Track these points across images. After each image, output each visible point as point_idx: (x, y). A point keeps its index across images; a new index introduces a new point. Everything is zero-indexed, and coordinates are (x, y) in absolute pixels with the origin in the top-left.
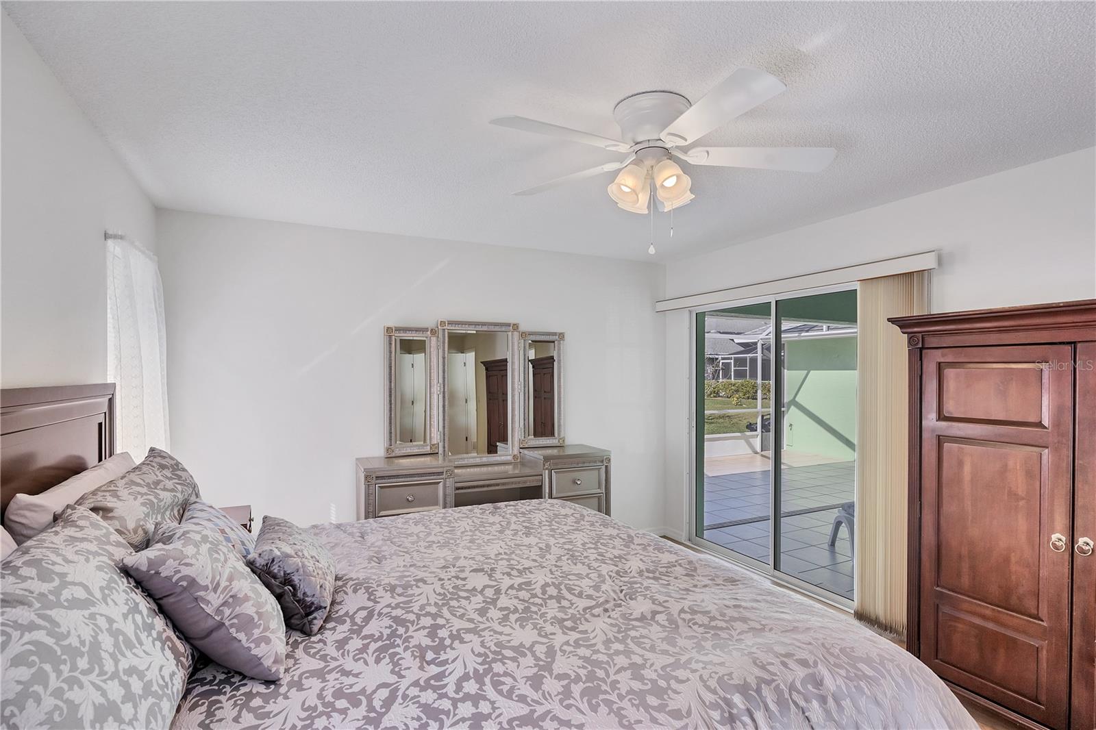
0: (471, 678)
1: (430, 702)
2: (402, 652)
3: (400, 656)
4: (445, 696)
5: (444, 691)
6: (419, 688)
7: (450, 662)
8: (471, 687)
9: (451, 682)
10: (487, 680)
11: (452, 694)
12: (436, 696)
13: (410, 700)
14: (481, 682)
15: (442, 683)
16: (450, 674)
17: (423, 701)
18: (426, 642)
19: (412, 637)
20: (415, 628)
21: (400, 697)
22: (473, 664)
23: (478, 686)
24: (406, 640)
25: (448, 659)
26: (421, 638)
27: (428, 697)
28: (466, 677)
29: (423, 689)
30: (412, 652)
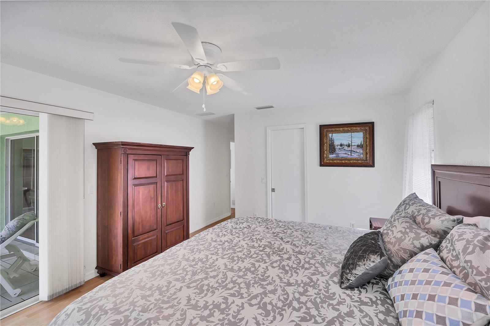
0: (305, 268)
1: (321, 268)
2: (323, 290)
3: (324, 289)
4: (316, 267)
5: (315, 269)
6: (323, 274)
7: (307, 277)
8: (307, 266)
9: (311, 271)
10: (301, 265)
11: (314, 267)
12: (319, 268)
13: (327, 271)
14: (303, 265)
15: (314, 272)
16: (310, 273)
17: (323, 269)
18: (310, 289)
19: (315, 293)
20: (311, 297)
21: (330, 274)
22: (301, 272)
23: (305, 265)
24: (318, 294)
25: (307, 278)
26: (312, 292)
27: (321, 269)
28: (306, 269)
29: (322, 273)
30: (318, 287)
